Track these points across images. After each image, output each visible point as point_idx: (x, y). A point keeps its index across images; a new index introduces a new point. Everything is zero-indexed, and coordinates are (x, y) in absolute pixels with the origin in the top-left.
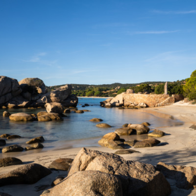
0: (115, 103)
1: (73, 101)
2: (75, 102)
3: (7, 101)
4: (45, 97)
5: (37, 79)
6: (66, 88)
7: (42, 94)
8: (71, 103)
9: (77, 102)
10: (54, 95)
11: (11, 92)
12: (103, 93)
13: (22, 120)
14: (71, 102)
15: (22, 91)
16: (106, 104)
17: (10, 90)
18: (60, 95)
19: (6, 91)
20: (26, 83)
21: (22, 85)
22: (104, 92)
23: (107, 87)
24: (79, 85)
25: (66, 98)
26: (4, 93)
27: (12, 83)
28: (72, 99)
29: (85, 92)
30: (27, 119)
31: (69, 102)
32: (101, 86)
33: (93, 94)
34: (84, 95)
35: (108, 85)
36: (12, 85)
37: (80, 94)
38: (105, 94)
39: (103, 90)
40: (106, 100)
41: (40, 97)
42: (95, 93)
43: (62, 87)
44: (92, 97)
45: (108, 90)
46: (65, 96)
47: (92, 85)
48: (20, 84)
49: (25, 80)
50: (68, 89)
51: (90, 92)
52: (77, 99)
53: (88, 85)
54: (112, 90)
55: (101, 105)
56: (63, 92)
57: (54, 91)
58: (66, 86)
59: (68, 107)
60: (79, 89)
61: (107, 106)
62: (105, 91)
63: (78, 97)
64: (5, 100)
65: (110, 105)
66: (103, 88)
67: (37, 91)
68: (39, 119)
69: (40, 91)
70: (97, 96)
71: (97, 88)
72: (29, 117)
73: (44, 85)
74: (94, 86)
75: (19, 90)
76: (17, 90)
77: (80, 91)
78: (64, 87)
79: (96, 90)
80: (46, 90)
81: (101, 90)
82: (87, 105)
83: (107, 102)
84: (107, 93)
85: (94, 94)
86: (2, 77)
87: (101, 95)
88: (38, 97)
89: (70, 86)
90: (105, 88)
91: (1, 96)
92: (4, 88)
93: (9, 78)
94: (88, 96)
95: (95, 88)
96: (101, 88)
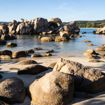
0: (102, 31)
1: (77, 31)
2: (78, 31)
3: (42, 30)
4: (61, 28)
5: (58, 18)
6: (73, 23)
7: (60, 27)
9: (79, 31)
10: (66, 27)
11: (44, 26)
12: (97, 26)
13: (47, 41)
14: (76, 31)
16: (97, 32)
17: (43, 25)
18: (69, 27)
20: (51, 21)
21: (50, 22)
22: (98, 25)
23: (100, 22)
24: (83, 21)
25: (73, 29)
26: (40, 27)
27: (44, 21)
28: (76, 30)
29: (86, 25)
30: (49, 40)
31: (75, 31)
32: (96, 21)
33: (90, 26)
34: (85, 27)
35: (100, 21)
36: (44, 22)
37: (83, 26)
38: (98, 26)
39: (97, 24)
40: (97, 30)
41: (59, 29)
42: (92, 26)
43: (71, 23)
44: (90, 28)
45: (100, 24)
47: (90, 21)
48: (48, 22)
49: (52, 19)
50: (74, 24)
51: (89, 25)
52: (79, 29)
53: (88, 21)
54: (103, 24)
55: (93, 33)
56: (71, 25)
57: (66, 25)
58: (74, 22)
59: (74, 34)
60: (83, 23)
61: (97, 33)
62: (99, 24)
63: (80, 28)
65: (99, 33)
66: (97, 22)
67: (57, 25)
68: (55, 40)
69: (59, 25)
70: (93, 27)
72: (50, 39)
73: (61, 21)
74: (92, 21)
75: (48, 24)
76: (47, 25)
77: (83, 25)
78: (72, 23)
79: (93, 24)
80: (62, 25)
81: (96, 24)
82: (85, 33)
83: (97, 31)
84: (99, 26)
85: (91, 26)
86: (40, 18)
87: (95, 26)
89: (75, 22)
90: (98, 23)
91: (39, 28)
92: (41, 24)
93: (43, 19)
94: (88, 28)
95: (93, 22)
96: (96, 22)
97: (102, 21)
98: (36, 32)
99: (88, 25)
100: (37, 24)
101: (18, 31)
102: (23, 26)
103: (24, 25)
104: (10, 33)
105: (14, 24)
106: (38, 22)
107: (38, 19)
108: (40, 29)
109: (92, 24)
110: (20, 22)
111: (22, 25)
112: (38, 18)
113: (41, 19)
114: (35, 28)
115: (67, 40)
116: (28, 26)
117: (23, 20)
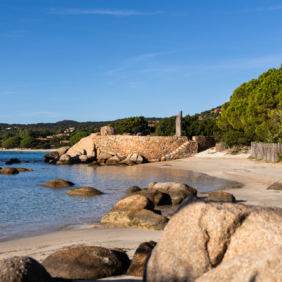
12: (39, 141)
22: (41, 139)
23: (47, 128)
32: (33, 126)
33: (17, 144)
38: (43, 142)
39: (38, 136)
42: (22, 142)
44: (16, 150)
45: (49, 134)
47: (14, 125)
51: (10, 139)
53: (7, 125)
54: (60, 135)
55: (46, 161)
62: (45, 136)
65: (67, 159)
66: (40, 130)
70: (27, 147)
71: (26, 130)
74: (19, 126)
81: (34, 135)
82: (16, 161)
84: (48, 141)
85: (19, 142)
90: (43, 130)
94: (8, 148)
95: (23, 130)
96: (34, 130)
97: (55, 124)
99: (8, 137)
109: (21, 134)
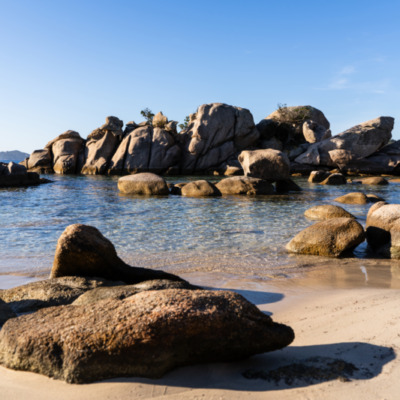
1: (394, 160)
3: (223, 158)
4: (314, 148)
8: (391, 167)
10: (340, 143)
11: (233, 139)
13: (141, 193)
15: (258, 135)
17: (231, 135)
18: (354, 144)
19: (221, 136)
26: (216, 142)
27: (236, 117)
36: (236, 122)
46: (369, 148)
50: (379, 128)
56: (365, 136)
58: (377, 121)
64: (220, 157)
69: (309, 135)
75: (251, 132)
76: (248, 134)
86: (215, 106)
88: (299, 149)
89: (387, 120)
91: (209, 149)
92: (218, 130)
93: (231, 107)
98: (195, 165)
100: (200, 129)
101: (119, 162)
102: (142, 139)
103: (144, 135)
104: (86, 168)
105: (109, 131)
106: (205, 123)
107: (207, 108)
108: (214, 151)
110: (137, 123)
111: (136, 136)
112: (209, 104)
113: (223, 108)
114: (191, 148)
115: (258, 193)
116: (162, 139)
117: (150, 116)
